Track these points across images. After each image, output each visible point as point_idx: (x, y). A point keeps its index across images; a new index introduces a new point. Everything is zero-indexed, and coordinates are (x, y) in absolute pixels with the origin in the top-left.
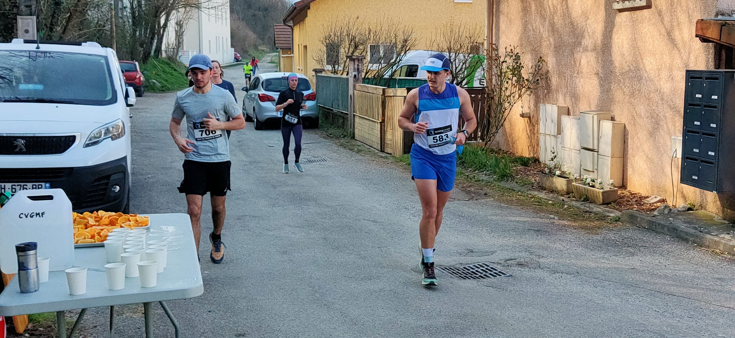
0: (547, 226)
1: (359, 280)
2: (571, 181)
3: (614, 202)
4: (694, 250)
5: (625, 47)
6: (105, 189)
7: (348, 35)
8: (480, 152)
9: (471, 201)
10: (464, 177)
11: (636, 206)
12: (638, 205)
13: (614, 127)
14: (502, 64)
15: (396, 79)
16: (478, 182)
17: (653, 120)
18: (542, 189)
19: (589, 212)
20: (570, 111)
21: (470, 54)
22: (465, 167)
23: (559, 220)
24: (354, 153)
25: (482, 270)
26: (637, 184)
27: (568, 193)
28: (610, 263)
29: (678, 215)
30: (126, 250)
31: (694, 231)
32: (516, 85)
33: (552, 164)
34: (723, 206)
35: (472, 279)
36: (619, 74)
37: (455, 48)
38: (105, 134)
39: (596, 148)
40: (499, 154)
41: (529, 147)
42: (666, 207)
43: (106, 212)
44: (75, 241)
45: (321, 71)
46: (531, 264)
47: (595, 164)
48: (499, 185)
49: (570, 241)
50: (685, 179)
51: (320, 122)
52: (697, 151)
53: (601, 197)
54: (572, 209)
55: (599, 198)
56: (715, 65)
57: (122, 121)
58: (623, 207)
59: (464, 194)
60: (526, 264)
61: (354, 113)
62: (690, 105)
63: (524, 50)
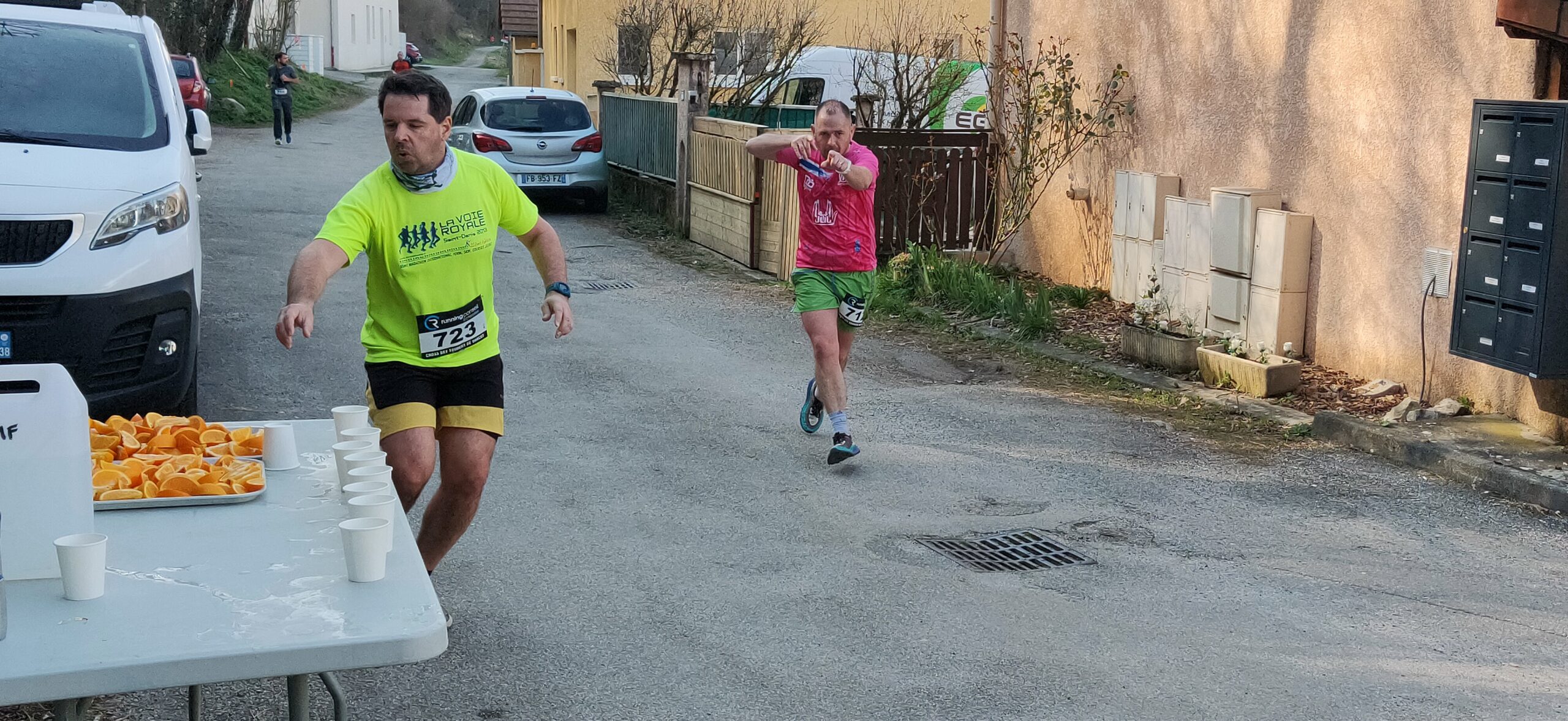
0: (1151, 446)
1: (752, 574)
2: (1195, 345)
3: (1292, 392)
4: (1484, 504)
6: (144, 349)
8: (979, 274)
9: (970, 387)
10: (947, 330)
11: (1341, 402)
12: (1345, 399)
13: (1289, 223)
14: (1031, 79)
15: (776, 109)
16: (980, 342)
18: (1126, 359)
19: (1238, 414)
20: (1184, 188)
21: (940, 56)
22: (947, 308)
24: (692, 270)
25: (1025, 548)
26: (1336, 352)
27: (1186, 370)
28: (1307, 532)
29: (1440, 424)
31: (1480, 461)
32: (1061, 126)
33: (1148, 305)
35: (1007, 570)
36: (1303, 106)
37: (908, 45)
38: (143, 217)
39: (1246, 270)
40: (1019, 279)
41: (1085, 266)
42: (1412, 405)
45: (611, 86)
46: (1133, 533)
47: (1242, 306)
48: (1027, 350)
50: (1462, 345)
51: (610, 199)
52: (1495, 282)
53: (1264, 380)
54: (1199, 407)
55: (1258, 383)
56: (1536, 88)
57: (181, 187)
58: (1312, 403)
59: (950, 367)
60: (1120, 534)
61: (689, 183)
62: (1480, 178)
63: (1081, 48)
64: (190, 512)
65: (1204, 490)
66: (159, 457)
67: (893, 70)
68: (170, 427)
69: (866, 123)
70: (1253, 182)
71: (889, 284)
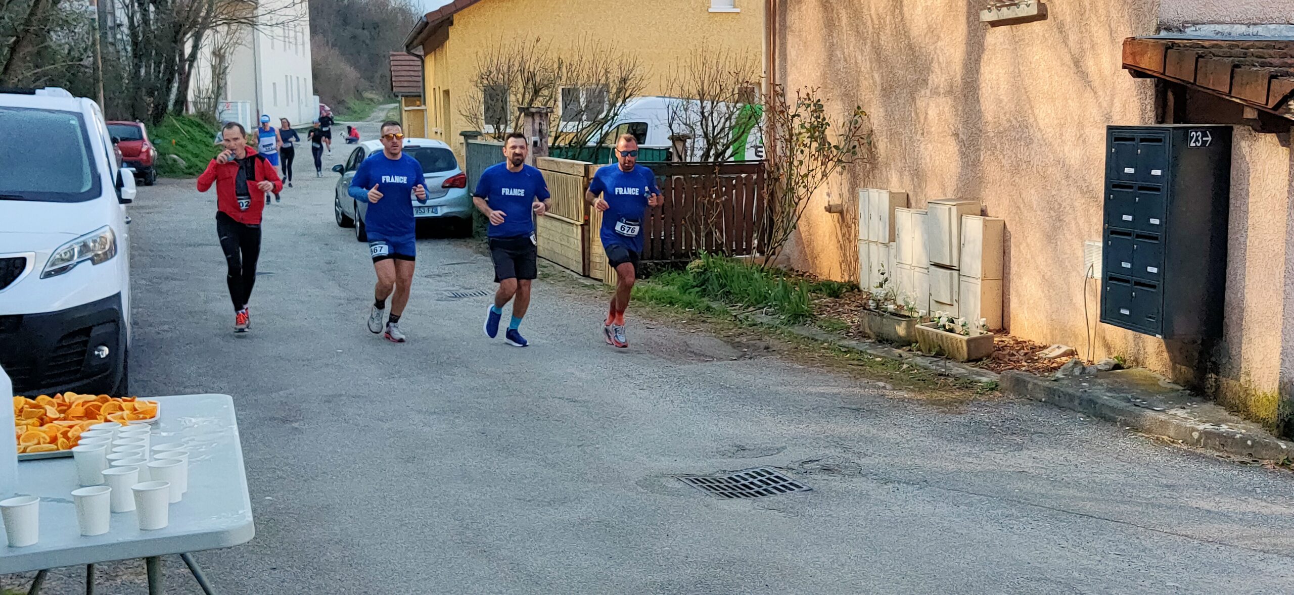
0: (873, 401)
1: (544, 506)
2: (914, 323)
3: (988, 356)
4: (1125, 436)
5: (1002, 87)
6: (83, 353)
7: (522, 71)
8: (756, 275)
9: (741, 362)
10: (729, 319)
11: (1025, 364)
12: (1029, 361)
13: (985, 226)
14: (792, 120)
16: (754, 327)
17: (1052, 212)
18: (865, 337)
19: (945, 375)
20: (911, 201)
21: (737, 102)
22: (731, 301)
23: (894, 389)
25: (760, 481)
26: (1026, 325)
27: (908, 343)
28: (980, 462)
29: (1096, 377)
30: (113, 463)
31: (1123, 404)
32: (816, 156)
33: (880, 293)
34: (1173, 359)
35: (743, 497)
36: (993, 134)
37: (711, 93)
38: (81, 253)
39: (955, 263)
40: (790, 277)
41: (841, 264)
42: (1076, 363)
43: (78, 393)
44: (19, 449)
45: (475, 135)
46: (846, 468)
47: (954, 292)
48: (789, 332)
49: (912, 426)
50: (1109, 315)
51: (475, 224)
52: (1128, 266)
53: (966, 349)
54: (916, 371)
55: (961, 351)
56: (1157, 116)
57: (112, 229)
58: (1002, 365)
59: (730, 347)
60: (836, 468)
62: (1115, 186)
63: (831, 94)
67: (699, 114)
69: (680, 157)
71: (687, 284)
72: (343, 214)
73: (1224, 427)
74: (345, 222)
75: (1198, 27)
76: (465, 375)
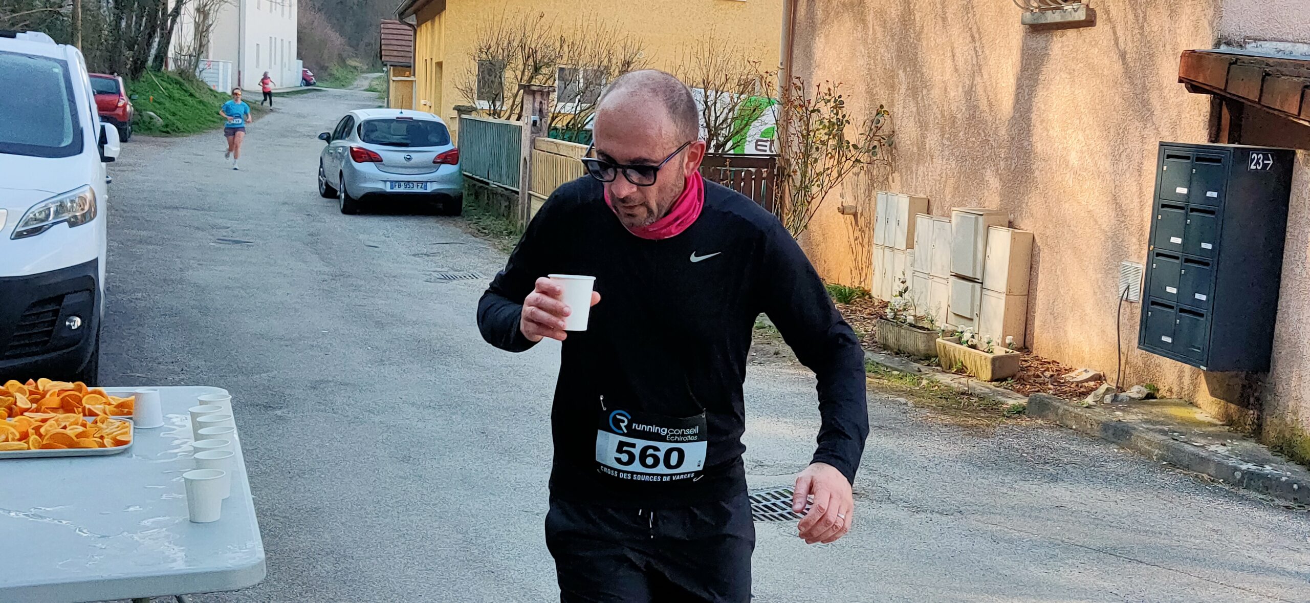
0: (895, 420)
2: (935, 336)
3: (1012, 377)
4: (1162, 472)
7: (523, 47)
11: (1052, 387)
12: (1055, 384)
13: (1013, 239)
14: (810, 114)
18: (881, 348)
19: (968, 394)
20: (931, 207)
21: (742, 93)
23: (916, 407)
25: (783, 502)
26: (1050, 346)
27: (927, 357)
28: (1016, 493)
29: (1130, 407)
31: (1160, 438)
32: (833, 154)
33: (897, 302)
34: (1212, 392)
35: (767, 520)
37: (717, 83)
38: (58, 213)
39: (979, 276)
41: (852, 269)
42: (1108, 389)
45: (469, 110)
46: (874, 492)
47: (976, 306)
49: (938, 449)
50: (1147, 342)
51: (464, 206)
52: (1174, 291)
53: (989, 367)
54: (937, 388)
55: (985, 369)
56: (1210, 134)
57: (91, 189)
58: (1028, 386)
60: (863, 492)
61: (530, 192)
62: (1163, 206)
63: (851, 91)
64: (66, 462)
65: (935, 457)
66: (45, 416)
67: (703, 102)
68: (57, 390)
70: (987, 204)
72: (327, 184)
73: (1268, 468)
74: (329, 192)
75: (1259, 43)
76: (460, 366)
